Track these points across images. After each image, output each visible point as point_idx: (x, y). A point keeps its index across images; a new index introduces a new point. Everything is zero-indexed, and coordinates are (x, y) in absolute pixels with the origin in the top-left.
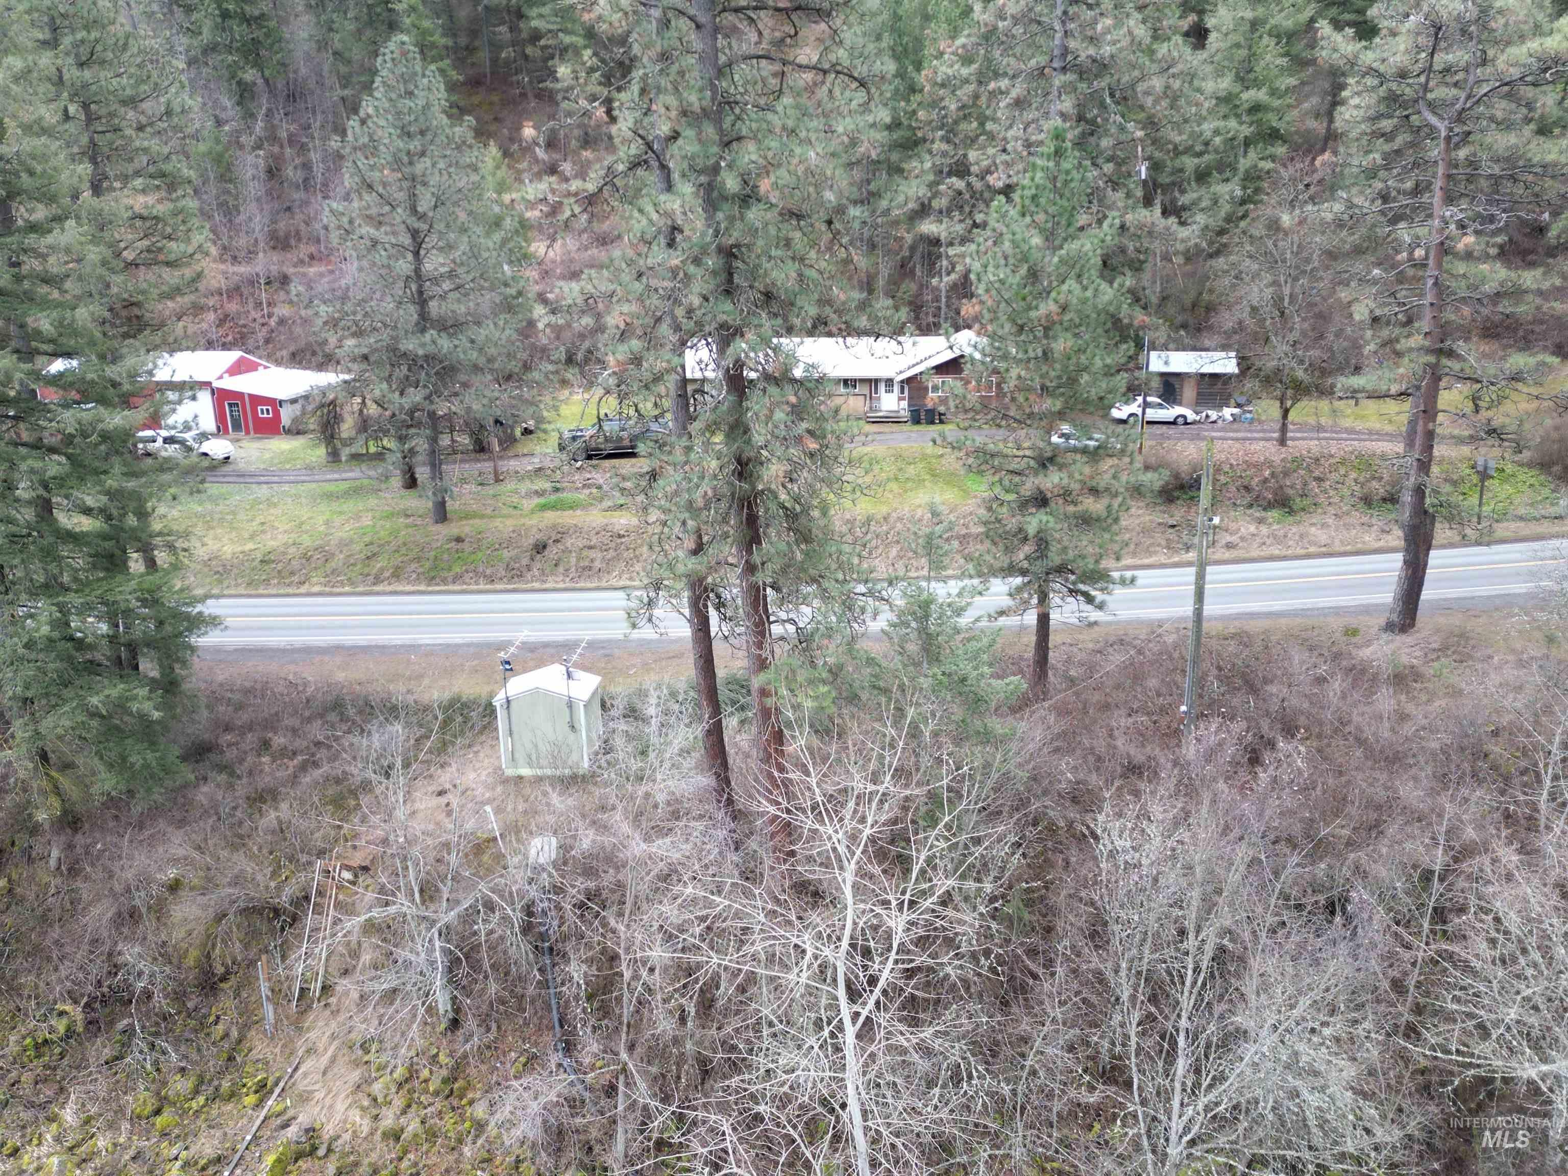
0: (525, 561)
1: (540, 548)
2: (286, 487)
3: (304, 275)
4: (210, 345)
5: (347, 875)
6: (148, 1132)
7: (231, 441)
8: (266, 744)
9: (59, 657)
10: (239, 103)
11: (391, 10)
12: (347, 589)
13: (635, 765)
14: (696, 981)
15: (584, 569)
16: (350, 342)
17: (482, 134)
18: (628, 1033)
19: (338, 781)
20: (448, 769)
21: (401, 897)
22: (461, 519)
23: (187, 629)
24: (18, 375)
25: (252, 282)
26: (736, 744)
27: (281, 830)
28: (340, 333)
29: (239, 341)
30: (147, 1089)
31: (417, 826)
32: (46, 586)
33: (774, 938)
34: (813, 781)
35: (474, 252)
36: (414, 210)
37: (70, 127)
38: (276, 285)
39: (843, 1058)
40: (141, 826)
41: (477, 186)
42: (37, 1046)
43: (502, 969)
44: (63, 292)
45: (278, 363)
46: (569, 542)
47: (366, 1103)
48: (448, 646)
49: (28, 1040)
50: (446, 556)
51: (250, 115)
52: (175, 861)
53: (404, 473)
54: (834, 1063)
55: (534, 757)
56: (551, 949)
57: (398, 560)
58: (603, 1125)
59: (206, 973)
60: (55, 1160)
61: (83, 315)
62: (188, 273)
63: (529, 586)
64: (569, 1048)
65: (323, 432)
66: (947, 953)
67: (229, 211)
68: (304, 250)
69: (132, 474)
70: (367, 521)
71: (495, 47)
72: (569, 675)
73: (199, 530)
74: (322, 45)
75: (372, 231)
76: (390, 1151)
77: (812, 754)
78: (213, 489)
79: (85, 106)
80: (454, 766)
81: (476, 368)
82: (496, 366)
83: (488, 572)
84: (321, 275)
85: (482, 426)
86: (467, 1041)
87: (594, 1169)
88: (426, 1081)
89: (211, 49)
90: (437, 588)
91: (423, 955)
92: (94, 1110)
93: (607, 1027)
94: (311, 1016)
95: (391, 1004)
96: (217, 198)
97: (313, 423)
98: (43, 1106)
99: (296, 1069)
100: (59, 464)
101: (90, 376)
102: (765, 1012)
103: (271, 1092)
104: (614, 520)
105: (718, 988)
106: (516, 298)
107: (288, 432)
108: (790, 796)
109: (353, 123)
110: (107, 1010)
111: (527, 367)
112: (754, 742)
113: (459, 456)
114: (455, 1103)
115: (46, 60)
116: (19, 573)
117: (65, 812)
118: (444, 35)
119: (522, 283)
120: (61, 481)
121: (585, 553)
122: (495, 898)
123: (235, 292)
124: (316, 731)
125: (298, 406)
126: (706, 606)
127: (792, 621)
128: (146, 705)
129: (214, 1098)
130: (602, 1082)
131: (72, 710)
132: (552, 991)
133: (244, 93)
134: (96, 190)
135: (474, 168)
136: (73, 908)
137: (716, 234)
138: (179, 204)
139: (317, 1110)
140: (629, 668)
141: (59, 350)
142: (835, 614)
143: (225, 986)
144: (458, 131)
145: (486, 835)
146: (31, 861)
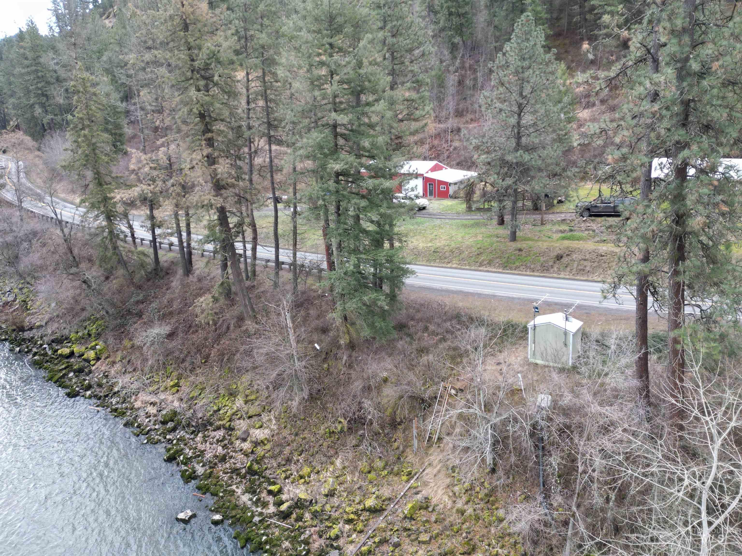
0: (551, 263)
1: (559, 257)
2: (447, 221)
3: (467, 128)
4: (425, 159)
5: (453, 392)
6: (365, 479)
7: (428, 200)
8: (426, 329)
9: (355, 280)
10: (451, 53)
11: (523, 4)
12: (467, 267)
13: (599, 366)
15: (580, 270)
16: (484, 157)
17: (558, 58)
18: (577, 498)
19: (454, 349)
20: (503, 354)
21: (476, 406)
22: (522, 240)
23: (402, 275)
25: (445, 131)
26: (654, 370)
27: (429, 366)
28: (480, 152)
29: (437, 157)
30: (366, 461)
31: (487, 376)
32: (354, 250)
34: (701, 391)
35: (547, 114)
36: (521, 94)
37: (386, 62)
38: (455, 132)
39: (700, 543)
40: (376, 353)
42: (330, 433)
43: (519, 451)
44: (374, 130)
45: (451, 167)
46: (574, 256)
47: (451, 494)
48: (509, 297)
49: (327, 430)
50: (513, 257)
51: (454, 58)
52: (386, 370)
53: (499, 217)
54: (694, 544)
55: (544, 355)
56: (543, 448)
57: (491, 257)
58: (559, 539)
59: (393, 420)
60: (331, 480)
61: (381, 140)
62: (421, 124)
63: (551, 275)
64: (547, 497)
65: (466, 198)
67: (440, 100)
68: (469, 116)
69: (389, 208)
70: (480, 238)
71: (571, 16)
72: (567, 319)
73: (411, 235)
74: (489, 23)
75: (500, 105)
76: (459, 518)
77: (702, 377)
78: (419, 219)
79: (392, 54)
80: (506, 353)
81: (540, 170)
82: (550, 169)
83: (532, 266)
84: (475, 128)
85: (538, 197)
86: (498, 480)
88: (477, 493)
89: (442, 30)
90: (507, 271)
91: (483, 435)
92: (347, 464)
93: (567, 494)
94: (432, 450)
95: (466, 453)
96: (437, 94)
97: (462, 194)
98: (329, 457)
99: (424, 471)
100: (365, 202)
103: (413, 477)
104: (599, 248)
106: (565, 135)
107: (451, 197)
109: (500, 55)
110: (356, 425)
111: (564, 170)
112: (666, 368)
113: (525, 212)
114: (490, 506)
115: (380, 35)
116: (346, 245)
117: (350, 342)
118: (546, 13)
120: (365, 208)
121: (582, 262)
122: (519, 417)
123: (438, 136)
124: (448, 326)
125: (457, 186)
127: (699, 306)
128: (383, 303)
129: (390, 473)
130: (561, 518)
131: (357, 301)
132: (541, 467)
133: (454, 48)
134: (392, 88)
135: (553, 73)
136: (349, 381)
137: (681, 93)
138: (422, 94)
139: (430, 491)
140: (598, 321)
141: (371, 155)
142: (727, 304)
143: (400, 427)
144: (548, 56)
145: (517, 387)
146: (336, 359)
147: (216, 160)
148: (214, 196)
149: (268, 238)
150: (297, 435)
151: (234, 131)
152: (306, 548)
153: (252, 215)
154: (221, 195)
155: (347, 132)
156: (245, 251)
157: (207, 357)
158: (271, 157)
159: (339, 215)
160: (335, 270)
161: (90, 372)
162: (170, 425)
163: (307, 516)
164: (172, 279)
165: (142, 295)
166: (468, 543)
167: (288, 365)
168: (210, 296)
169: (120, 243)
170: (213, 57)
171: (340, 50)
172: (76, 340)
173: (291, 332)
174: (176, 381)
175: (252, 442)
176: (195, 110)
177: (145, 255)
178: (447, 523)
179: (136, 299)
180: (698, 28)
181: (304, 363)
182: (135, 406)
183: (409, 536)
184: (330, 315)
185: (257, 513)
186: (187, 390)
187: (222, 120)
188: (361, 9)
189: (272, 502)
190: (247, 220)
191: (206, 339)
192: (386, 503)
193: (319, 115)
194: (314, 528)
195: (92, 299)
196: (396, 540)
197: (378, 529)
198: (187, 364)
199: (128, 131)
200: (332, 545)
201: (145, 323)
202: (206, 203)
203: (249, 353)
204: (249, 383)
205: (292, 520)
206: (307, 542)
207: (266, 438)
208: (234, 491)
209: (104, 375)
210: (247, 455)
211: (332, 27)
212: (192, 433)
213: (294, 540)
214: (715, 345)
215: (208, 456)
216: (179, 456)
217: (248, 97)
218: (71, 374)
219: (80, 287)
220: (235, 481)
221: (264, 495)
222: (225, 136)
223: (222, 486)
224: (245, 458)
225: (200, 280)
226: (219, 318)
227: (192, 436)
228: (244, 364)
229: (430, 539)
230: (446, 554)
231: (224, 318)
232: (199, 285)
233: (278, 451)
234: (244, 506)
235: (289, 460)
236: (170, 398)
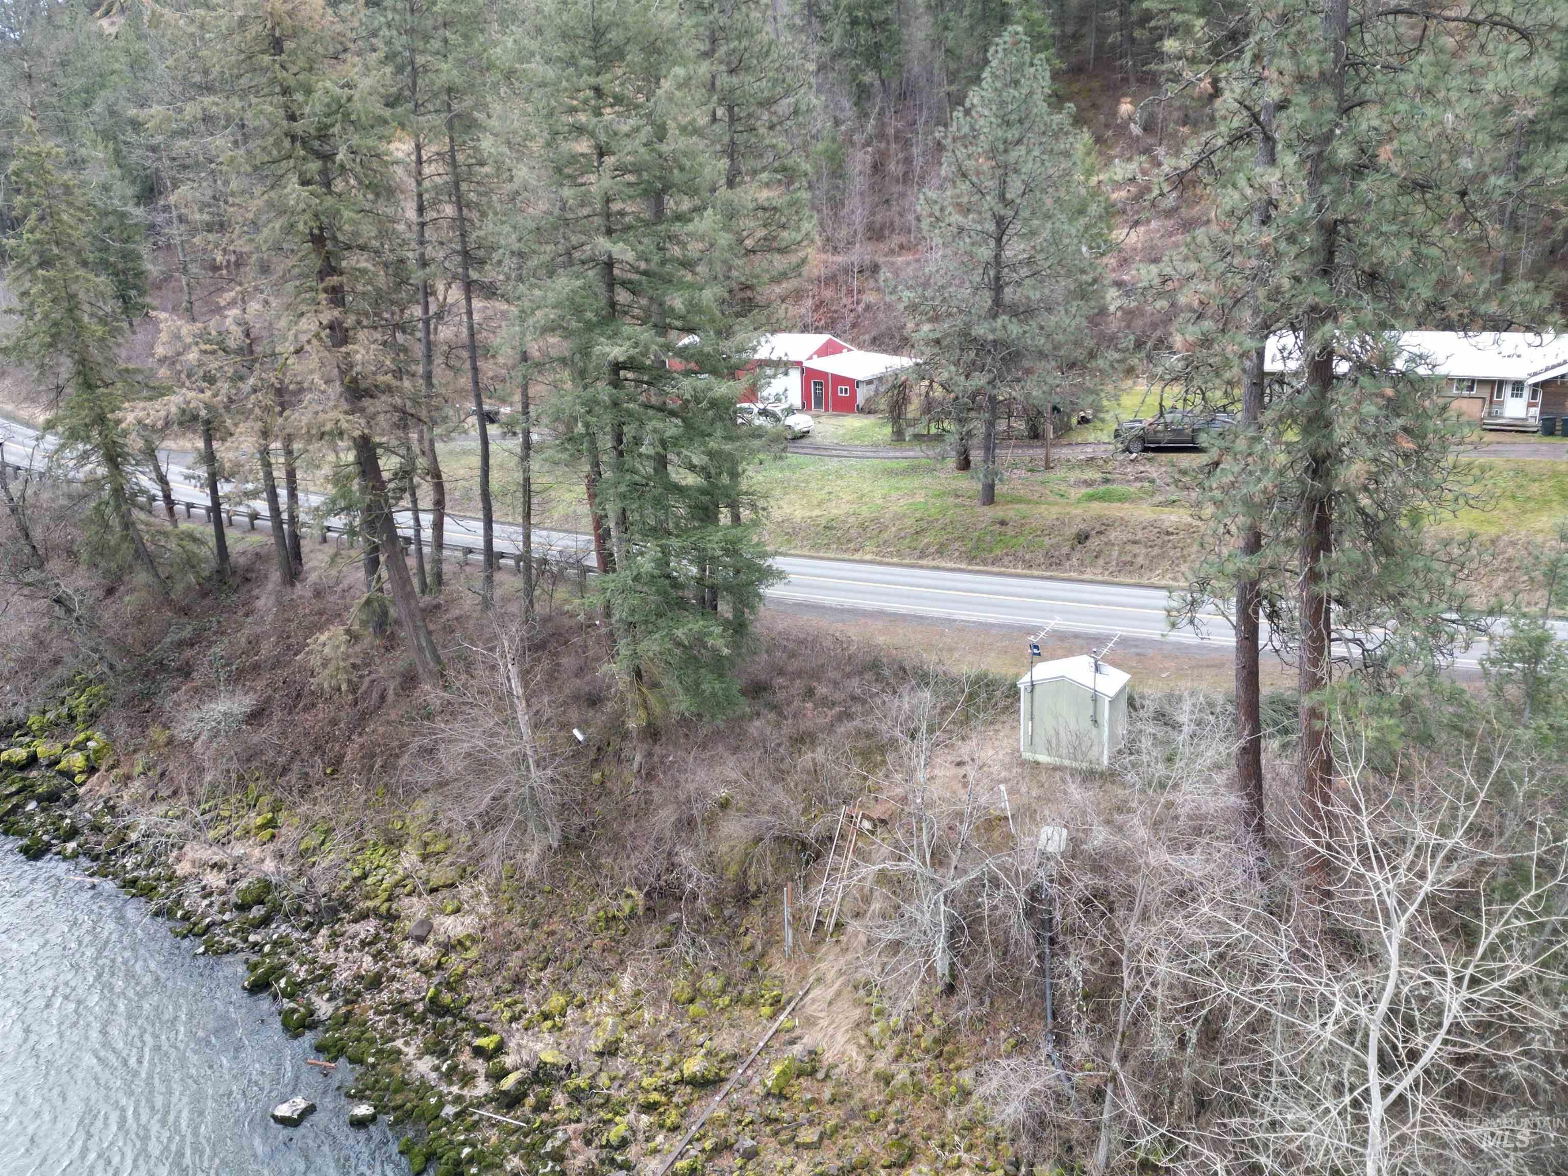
0: (1066, 550)
1: (1082, 538)
2: (853, 461)
3: (893, 264)
4: (805, 329)
5: (867, 825)
6: (682, 1015)
7: (813, 417)
8: (810, 692)
9: (658, 591)
10: (856, 104)
12: (895, 560)
13: (1160, 770)
14: (1202, 1006)
15: (1125, 563)
16: (926, 327)
17: (1078, 121)
18: (1122, 1043)
19: (868, 736)
20: (969, 742)
21: (913, 855)
22: (1008, 502)
23: (758, 580)
24: (654, 347)
25: (847, 271)
26: (1274, 768)
27: (815, 771)
28: (918, 318)
29: (829, 326)
30: (685, 978)
31: (935, 791)
32: (654, 529)
33: (1297, 980)
34: (1364, 820)
35: (1056, 238)
36: (1002, 197)
37: (717, 127)
38: (867, 274)
39: (1366, 1130)
40: (704, 746)
41: (1068, 173)
42: (607, 920)
43: (1003, 947)
44: (694, 273)
45: (860, 346)
46: (1113, 535)
47: (863, 1041)
48: (981, 623)
49: (601, 913)
50: (988, 538)
51: (864, 115)
52: (727, 782)
53: (959, 454)
54: (1354, 1134)
55: (1054, 744)
56: (1052, 940)
57: (943, 537)
58: (1086, 1129)
59: (742, 888)
60: (609, 1020)
61: (709, 295)
62: (794, 259)
63: (1066, 575)
64: (1060, 1040)
65: (891, 412)
66: (1514, 1047)
67: (836, 204)
68: (896, 240)
69: (729, 438)
70: (920, 499)
71: (1102, 31)
72: (1097, 669)
73: (777, 492)
74: (936, 43)
75: (960, 219)
76: (879, 1092)
77: (1365, 790)
78: (792, 458)
79: (730, 109)
80: (975, 741)
81: (1042, 355)
82: (1062, 353)
83: (1027, 557)
84: (908, 264)
85: (1039, 413)
86: (960, 1009)
87: (1072, 1169)
88: (918, 1036)
89: (838, 55)
90: (977, 568)
91: (928, 916)
92: (644, 986)
93: (1101, 1033)
94: (824, 949)
95: (895, 955)
96: (827, 193)
97: (883, 403)
98: (606, 972)
99: (807, 993)
100: (676, 426)
101: (707, 349)
102: (1277, 1057)
103: (784, 1009)
104: (1163, 517)
105: (1225, 1020)
106: (1092, 284)
107: (861, 411)
108: (1333, 831)
109: (958, 113)
110: (663, 901)
111: (1092, 355)
112: (1297, 769)
113: (1013, 442)
114: (944, 1065)
115: (704, 68)
116: (637, 516)
117: (649, 724)
118: (1053, 24)
119: (1099, 270)
120: (676, 441)
121: (1128, 547)
122: (1001, 875)
123: (831, 280)
124: (854, 686)
125: (872, 387)
126: (1257, 613)
127: (1359, 642)
128: (718, 640)
129: (737, 1000)
130: (1089, 1085)
131: (663, 637)
132: (1048, 981)
133: (862, 94)
134: (731, 184)
135: (1067, 154)
136: (647, 807)
137: (1320, 208)
138: (795, 196)
139: (820, 1036)
140: (1161, 670)
141: (687, 326)
142: (1415, 639)
143: (755, 902)
144: (1057, 118)
145: (998, 813)
146: (620, 761)
147: (351, 333)
148: (346, 413)
149: (470, 499)
150: (535, 925)
151: (390, 271)
152: (558, 1168)
153: (433, 451)
154: (362, 410)
155: (635, 277)
156: (418, 532)
157: (337, 763)
158: (471, 327)
159: (621, 454)
160: (614, 571)
161: (75, 799)
162: (257, 912)
163: (560, 1099)
164: (256, 592)
165: (189, 628)
166: (899, 1144)
167: (514, 777)
168: (341, 629)
169: (138, 515)
170: (337, 112)
171: (619, 100)
172: (42, 729)
173: (521, 706)
174: (270, 815)
175: (437, 944)
176: (301, 226)
177: (195, 540)
178: (855, 1103)
179: (176, 638)
180: (1352, 72)
181: (549, 772)
182: (178, 873)
183: (776, 1133)
184: (605, 667)
185: (450, 1098)
186: (295, 835)
187: (362, 248)
188: (661, 15)
189: (482, 1071)
190: (422, 462)
191: (334, 722)
192: (728, 1065)
193: (575, 240)
194: (573, 1126)
195: (78, 639)
196: (749, 1143)
197: (712, 1121)
198: (293, 777)
199: (152, 267)
200: (612, 1161)
201: (196, 690)
202: (328, 427)
203: (429, 752)
204: (431, 816)
205: (527, 1109)
206: (558, 1156)
207: (469, 935)
208: (399, 1052)
209: (106, 806)
210: (426, 973)
211: (600, 52)
212: (305, 929)
213: (531, 1153)
214: (1392, 722)
215: (342, 976)
216: (277, 980)
217: (420, 196)
218: (32, 806)
219: (49, 612)
220: (401, 1030)
221: (465, 1057)
222: (370, 282)
223: (372, 1041)
224: (424, 978)
225: (318, 594)
226: (361, 677)
227: (306, 935)
228: (418, 777)
229: (821, 1138)
230: (854, 1169)
231: (373, 676)
232: (317, 605)
233: (495, 961)
234: (422, 1083)
235: (518, 981)
236: (257, 852)
